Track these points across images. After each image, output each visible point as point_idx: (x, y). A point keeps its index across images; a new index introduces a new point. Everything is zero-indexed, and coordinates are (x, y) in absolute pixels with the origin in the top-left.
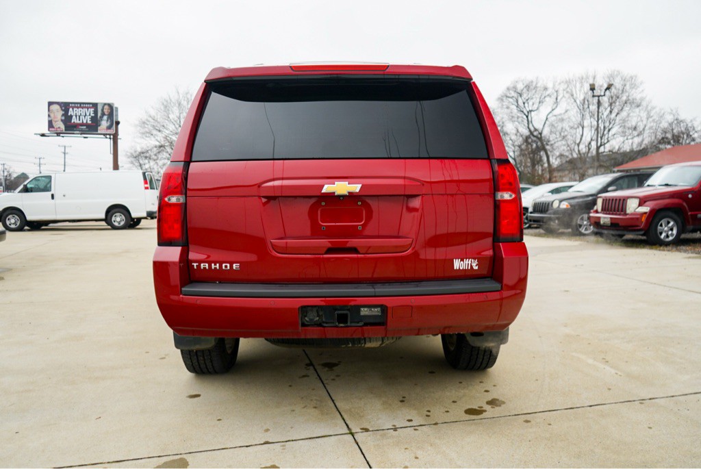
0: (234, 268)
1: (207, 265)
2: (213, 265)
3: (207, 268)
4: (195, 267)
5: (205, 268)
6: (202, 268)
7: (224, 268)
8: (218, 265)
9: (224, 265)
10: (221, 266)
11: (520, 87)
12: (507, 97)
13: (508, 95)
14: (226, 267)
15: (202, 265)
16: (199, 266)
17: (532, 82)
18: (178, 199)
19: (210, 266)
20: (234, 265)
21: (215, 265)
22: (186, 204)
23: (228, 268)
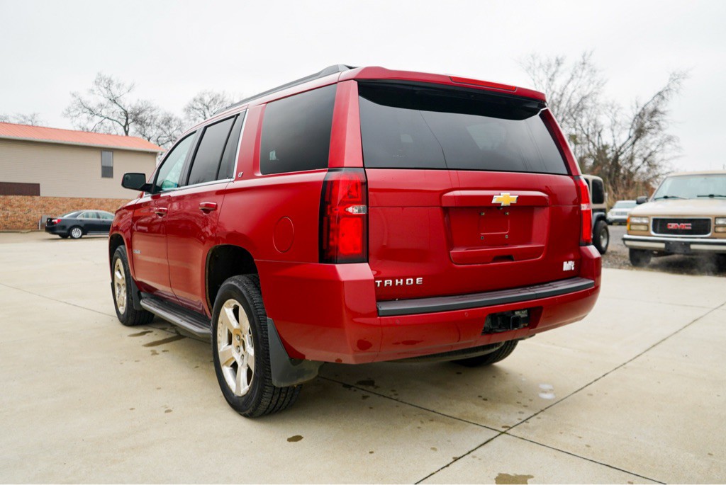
0: (417, 283)
1: (391, 281)
2: (397, 281)
3: (391, 284)
4: (379, 285)
5: (388, 285)
6: (385, 285)
7: (407, 283)
8: (402, 280)
9: (407, 280)
10: (404, 282)
11: (207, 99)
12: (193, 108)
13: (195, 106)
14: (410, 281)
15: (386, 281)
16: (382, 284)
17: (219, 95)
18: (359, 211)
19: (394, 282)
20: (417, 279)
21: (399, 280)
22: (367, 215)
23: (412, 283)
